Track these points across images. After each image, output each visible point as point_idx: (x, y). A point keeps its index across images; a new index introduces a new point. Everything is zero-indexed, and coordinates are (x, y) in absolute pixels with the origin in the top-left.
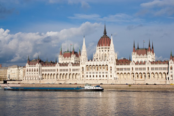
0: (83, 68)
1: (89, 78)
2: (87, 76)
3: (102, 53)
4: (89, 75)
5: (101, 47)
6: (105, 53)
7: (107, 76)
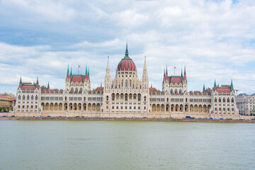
0: (107, 97)
1: (115, 110)
2: (113, 108)
3: (125, 78)
4: (115, 106)
5: (121, 72)
6: (130, 78)
7: (139, 108)
